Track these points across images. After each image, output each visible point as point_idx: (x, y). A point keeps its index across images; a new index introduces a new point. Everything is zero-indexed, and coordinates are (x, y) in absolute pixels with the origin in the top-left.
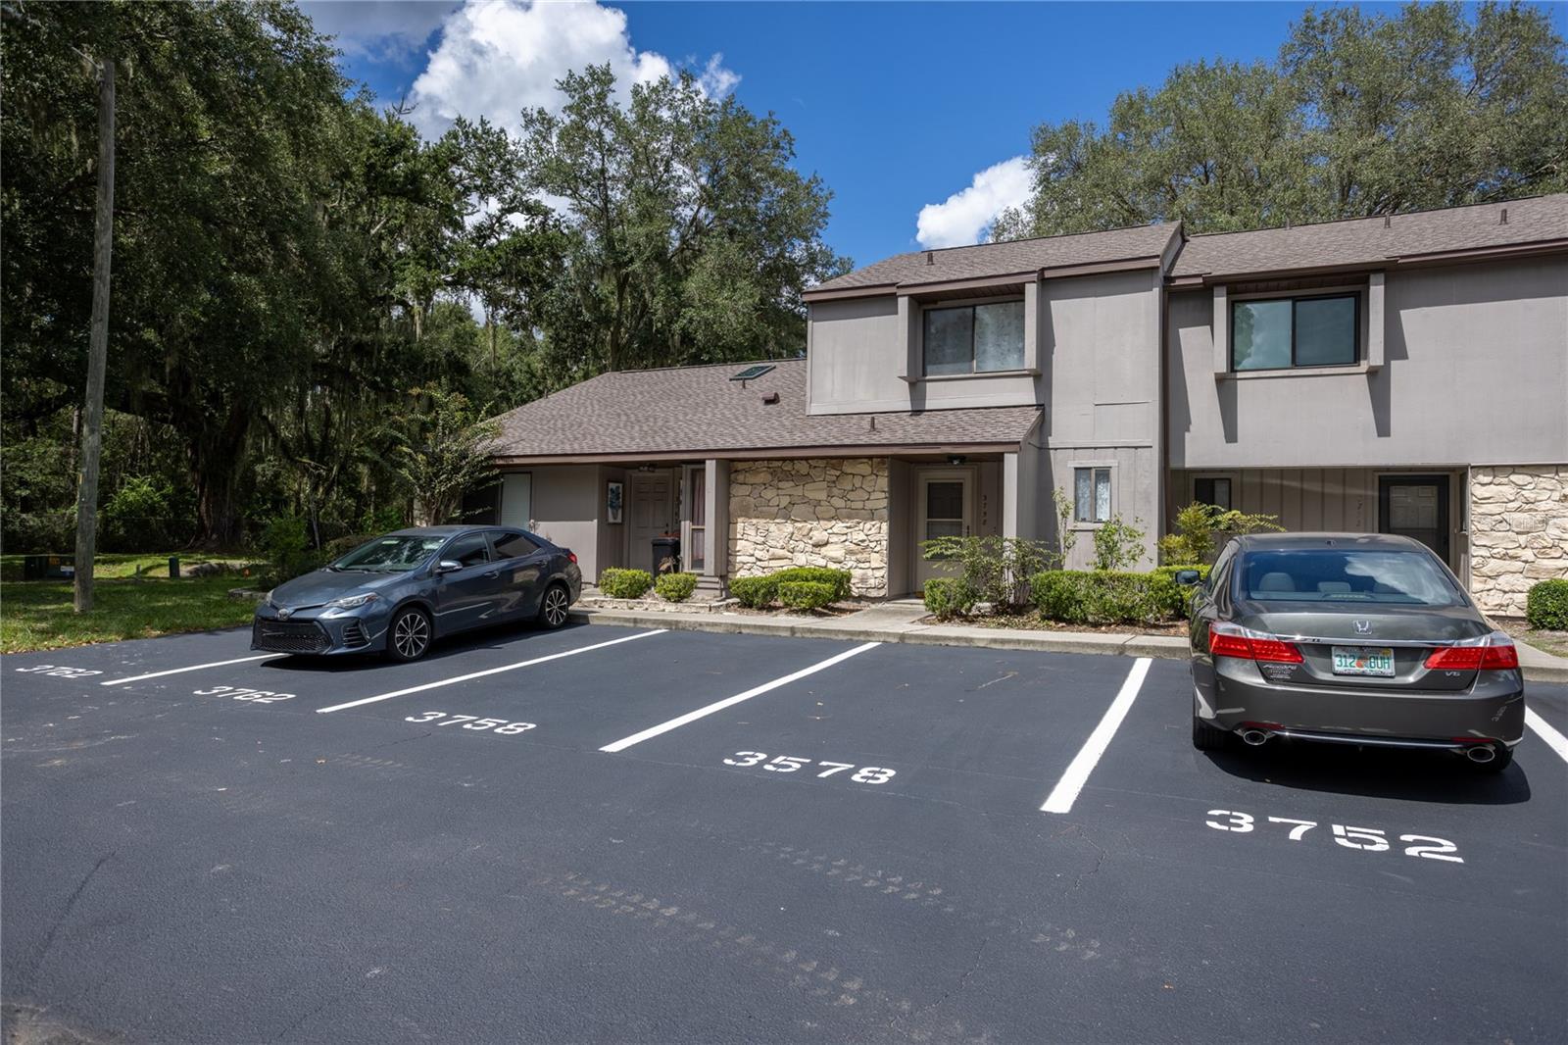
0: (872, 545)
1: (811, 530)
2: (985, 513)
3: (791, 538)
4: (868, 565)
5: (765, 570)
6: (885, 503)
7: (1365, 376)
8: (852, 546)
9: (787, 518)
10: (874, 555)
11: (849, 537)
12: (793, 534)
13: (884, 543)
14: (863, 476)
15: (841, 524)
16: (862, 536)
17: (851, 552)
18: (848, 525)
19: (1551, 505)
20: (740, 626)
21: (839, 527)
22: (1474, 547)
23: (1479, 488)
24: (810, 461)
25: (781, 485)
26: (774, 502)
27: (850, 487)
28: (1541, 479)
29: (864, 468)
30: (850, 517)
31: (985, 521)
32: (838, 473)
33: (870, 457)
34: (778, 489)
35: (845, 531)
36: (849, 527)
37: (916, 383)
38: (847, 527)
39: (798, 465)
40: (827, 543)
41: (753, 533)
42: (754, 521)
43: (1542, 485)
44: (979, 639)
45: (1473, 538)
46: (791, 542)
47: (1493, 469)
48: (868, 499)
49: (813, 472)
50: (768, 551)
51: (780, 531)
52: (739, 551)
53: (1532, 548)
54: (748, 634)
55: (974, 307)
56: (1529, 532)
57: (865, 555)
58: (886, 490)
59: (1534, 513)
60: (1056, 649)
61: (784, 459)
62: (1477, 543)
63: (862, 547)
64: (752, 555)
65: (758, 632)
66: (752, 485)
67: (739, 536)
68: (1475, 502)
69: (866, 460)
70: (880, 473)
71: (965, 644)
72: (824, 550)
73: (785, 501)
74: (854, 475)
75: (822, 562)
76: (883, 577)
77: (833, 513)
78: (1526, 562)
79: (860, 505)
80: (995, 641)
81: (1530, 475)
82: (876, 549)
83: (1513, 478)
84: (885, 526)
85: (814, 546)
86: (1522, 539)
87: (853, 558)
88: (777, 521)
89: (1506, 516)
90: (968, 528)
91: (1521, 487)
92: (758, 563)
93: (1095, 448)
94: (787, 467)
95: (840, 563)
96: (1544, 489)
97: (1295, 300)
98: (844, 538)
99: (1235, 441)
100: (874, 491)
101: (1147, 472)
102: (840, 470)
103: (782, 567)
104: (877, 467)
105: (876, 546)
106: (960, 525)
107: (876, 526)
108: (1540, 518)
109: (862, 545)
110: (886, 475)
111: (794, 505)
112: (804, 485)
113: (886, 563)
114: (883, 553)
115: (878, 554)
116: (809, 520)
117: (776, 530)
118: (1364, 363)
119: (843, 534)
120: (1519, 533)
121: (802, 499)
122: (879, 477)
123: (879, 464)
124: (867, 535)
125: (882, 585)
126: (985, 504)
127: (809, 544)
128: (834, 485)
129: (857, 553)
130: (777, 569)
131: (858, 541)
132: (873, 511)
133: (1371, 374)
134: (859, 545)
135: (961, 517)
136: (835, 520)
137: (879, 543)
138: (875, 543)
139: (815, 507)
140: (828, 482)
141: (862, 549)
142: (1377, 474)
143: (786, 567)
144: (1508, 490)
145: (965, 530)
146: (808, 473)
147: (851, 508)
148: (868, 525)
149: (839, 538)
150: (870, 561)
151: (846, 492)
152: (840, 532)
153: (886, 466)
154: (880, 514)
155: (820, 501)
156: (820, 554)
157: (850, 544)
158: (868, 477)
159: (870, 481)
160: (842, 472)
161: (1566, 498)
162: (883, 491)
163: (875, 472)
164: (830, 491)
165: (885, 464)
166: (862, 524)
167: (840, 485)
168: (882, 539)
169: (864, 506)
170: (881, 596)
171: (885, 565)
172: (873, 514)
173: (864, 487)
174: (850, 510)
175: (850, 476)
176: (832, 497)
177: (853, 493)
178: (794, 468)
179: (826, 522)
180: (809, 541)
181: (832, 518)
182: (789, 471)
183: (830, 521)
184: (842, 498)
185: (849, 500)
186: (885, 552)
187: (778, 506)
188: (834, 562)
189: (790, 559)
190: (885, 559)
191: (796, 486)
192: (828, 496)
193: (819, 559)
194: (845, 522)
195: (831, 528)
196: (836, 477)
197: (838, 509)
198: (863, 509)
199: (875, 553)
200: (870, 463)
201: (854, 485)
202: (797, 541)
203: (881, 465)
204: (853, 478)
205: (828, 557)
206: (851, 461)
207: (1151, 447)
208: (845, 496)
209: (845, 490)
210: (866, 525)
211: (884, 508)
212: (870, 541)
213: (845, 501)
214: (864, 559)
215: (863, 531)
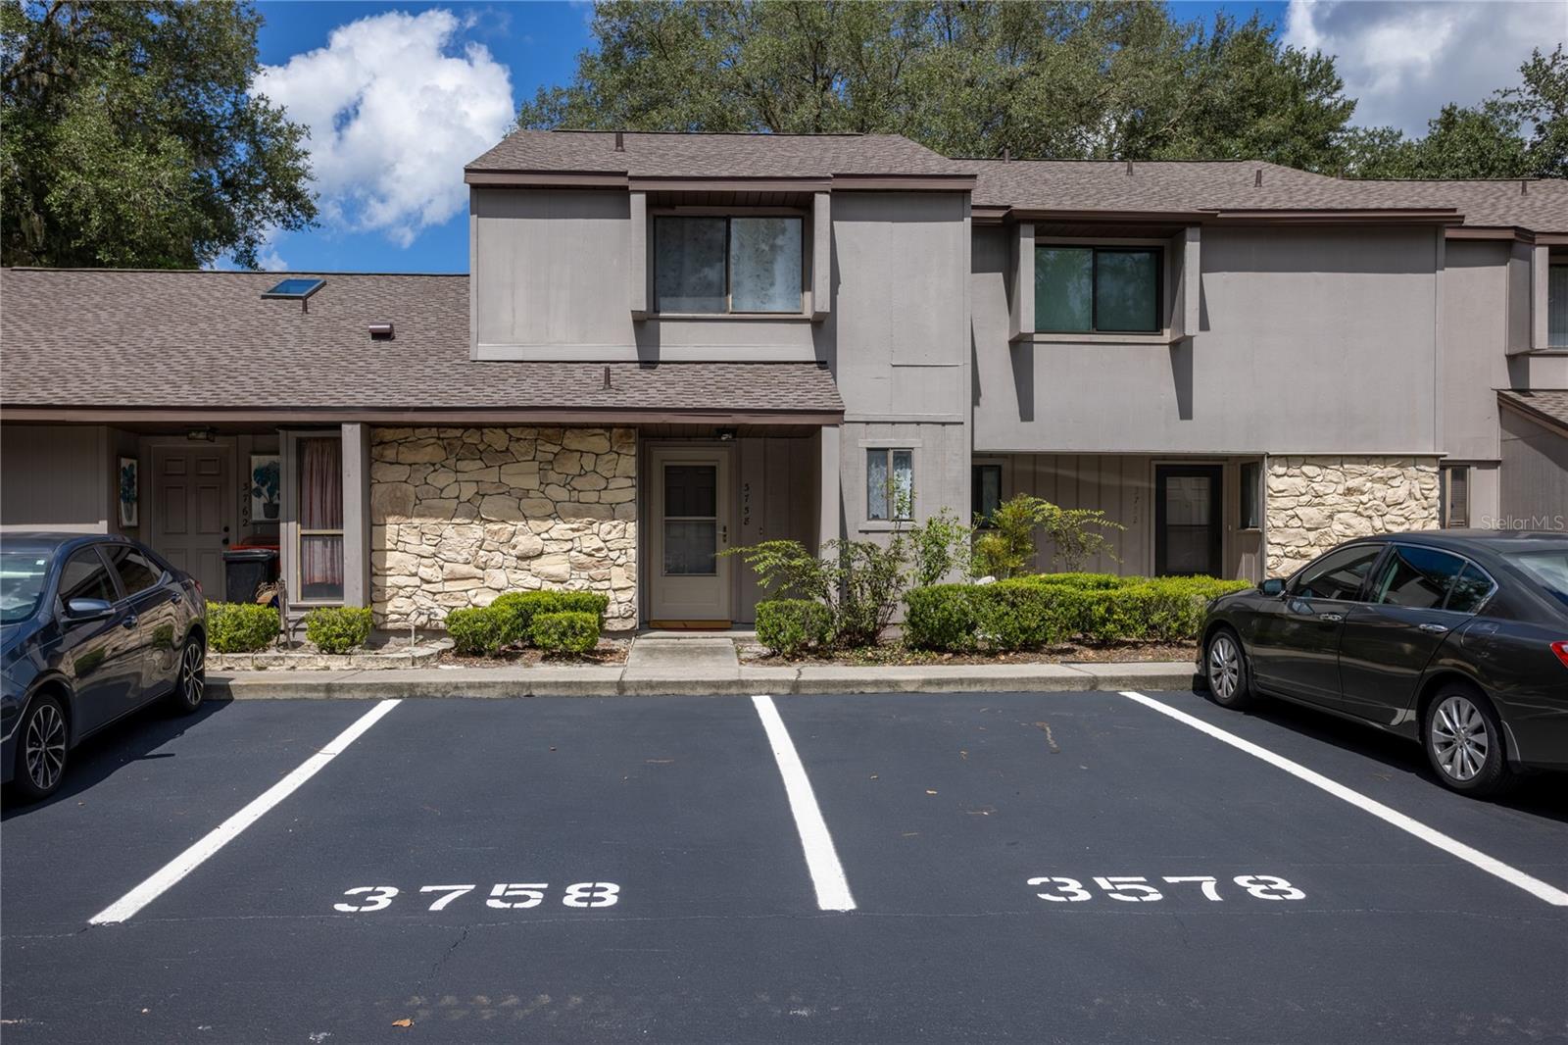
0: (614, 555)
1: (514, 534)
2: (747, 509)
3: (480, 547)
4: (606, 584)
5: (437, 597)
6: (632, 494)
7: (1167, 347)
8: (583, 558)
9: (475, 515)
10: (615, 571)
11: (577, 544)
12: (483, 540)
13: (633, 553)
14: (597, 455)
15: (561, 526)
16: (597, 543)
17: (581, 567)
18: (575, 526)
19: (1336, 499)
20: (529, 685)
21: (559, 529)
22: (1269, 546)
23: (1275, 480)
24: (509, 430)
25: (461, 465)
26: (449, 492)
27: (576, 470)
28: (1328, 471)
29: (600, 443)
30: (577, 515)
31: (747, 519)
32: (556, 449)
33: (608, 427)
34: (457, 472)
35: (570, 534)
36: (578, 530)
37: (645, 325)
38: (573, 530)
39: (489, 436)
40: (541, 554)
41: (414, 539)
42: (416, 521)
43: (1329, 477)
44: (908, 682)
45: (1268, 535)
46: (481, 553)
47: (1288, 459)
48: (605, 489)
49: (513, 447)
50: (442, 568)
51: (462, 537)
52: (390, 569)
53: (1320, 546)
54: (545, 697)
55: (728, 219)
56: (1317, 529)
57: (602, 570)
58: (634, 474)
59: (1322, 508)
60: (1010, 688)
61: (466, 426)
62: (1273, 541)
63: (598, 558)
64: (415, 575)
65: (562, 692)
66: (410, 465)
67: (389, 545)
68: (1271, 496)
69: (602, 431)
70: (624, 451)
71: (888, 690)
72: (535, 564)
73: (468, 491)
74: (582, 452)
75: (535, 583)
76: (630, 601)
77: (550, 508)
79: (593, 497)
80: (928, 682)
81: (1319, 466)
82: (619, 562)
83: (1306, 469)
84: (632, 528)
85: (518, 558)
86: (1312, 536)
87: (584, 575)
88: (457, 521)
89: (1299, 511)
90: (725, 529)
91: (1311, 479)
92: (425, 586)
93: (893, 423)
94: (472, 438)
95: (562, 582)
96: (1331, 481)
97: (1097, 250)
98: (569, 545)
99: (1031, 419)
100: (614, 477)
101: (957, 455)
102: (560, 445)
103: (466, 591)
104: (618, 442)
105: (619, 557)
106: (713, 525)
107: (618, 528)
108: (1327, 513)
109: (597, 555)
110: (634, 453)
111: (483, 496)
112: (500, 466)
113: (635, 581)
114: (631, 566)
115: (622, 569)
116: (510, 519)
117: (455, 536)
118: (1167, 332)
119: (567, 541)
120: (1309, 530)
121: (498, 487)
122: (622, 456)
123: (621, 437)
124: (605, 541)
125: (630, 613)
126: (747, 496)
127: (511, 555)
128: (550, 467)
129: (590, 568)
130: (458, 595)
131: (590, 549)
132: (613, 506)
133: (1174, 346)
134: (593, 556)
135: (715, 516)
136: (554, 519)
137: (624, 552)
138: (617, 553)
139: (520, 499)
140: (541, 462)
141: (598, 561)
142: (1154, 463)
143: (474, 592)
144: (1300, 482)
145: (720, 532)
146: (507, 449)
147: (579, 502)
148: (606, 526)
149: (561, 546)
150: (609, 580)
151: (570, 478)
152: (561, 537)
153: (632, 440)
154: (624, 510)
155: (528, 490)
156: (530, 570)
157: (578, 554)
158: (605, 456)
159: (608, 462)
160: (563, 448)
161: (1349, 491)
162: (631, 478)
163: (615, 449)
164: (545, 475)
165: (630, 437)
166: (597, 524)
167: (559, 467)
168: (628, 546)
169: (600, 498)
170: (629, 628)
171: (633, 584)
172: (614, 510)
173: (598, 470)
174: (577, 504)
175: (575, 454)
176: (547, 485)
177: (582, 479)
178: (482, 440)
179: (538, 522)
180: (511, 551)
181: (549, 516)
182: (475, 445)
183: (546, 520)
184: (564, 486)
185: (575, 489)
186: (634, 565)
187: (458, 497)
188: (553, 582)
189: (480, 579)
190: (634, 575)
191: (487, 467)
192: (541, 483)
193: (529, 578)
194: (569, 522)
195: (547, 532)
196: (553, 456)
197: (557, 502)
198: (598, 502)
199: (618, 568)
200: (608, 434)
201: (582, 468)
202: (490, 551)
203: (624, 439)
204: (582, 456)
205: (543, 574)
206: (577, 431)
207: (963, 423)
208: (569, 484)
209: (568, 475)
210: (602, 526)
211: (631, 501)
212: (610, 550)
213: (569, 490)
214: (600, 577)
215: (598, 535)
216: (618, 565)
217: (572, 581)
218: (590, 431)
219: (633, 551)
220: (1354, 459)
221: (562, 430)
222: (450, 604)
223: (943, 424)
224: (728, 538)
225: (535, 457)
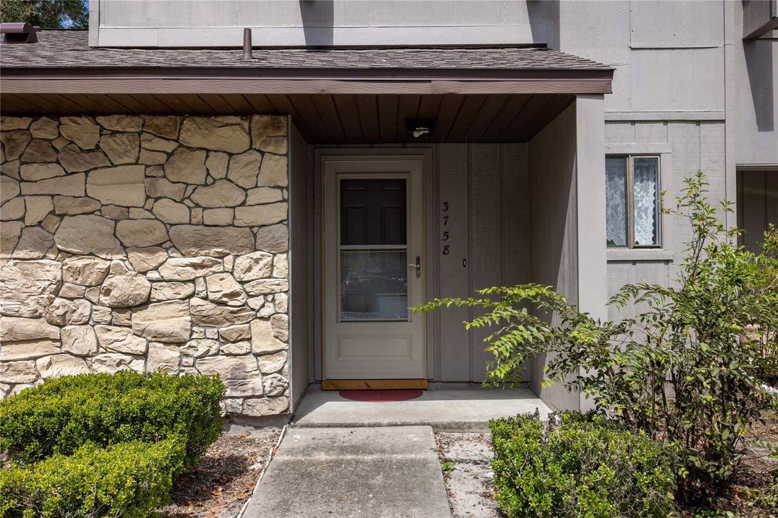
0: (255, 303)
1: (107, 273)
2: (446, 234)
3: (56, 293)
4: (245, 345)
6: (281, 212)
8: (208, 308)
9: (47, 247)
10: (258, 326)
11: (200, 287)
12: (61, 282)
13: (283, 298)
14: (231, 155)
15: (178, 260)
16: (230, 285)
17: (205, 321)
18: (197, 260)
21: (175, 264)
24: (101, 119)
25: (28, 171)
26: (12, 212)
27: (199, 178)
29: (234, 136)
30: (200, 244)
31: (446, 248)
32: (170, 147)
33: (247, 113)
34: (22, 181)
35: (191, 273)
36: (201, 266)
38: (195, 266)
39: (70, 127)
40: (146, 303)
46: (58, 301)
48: (243, 204)
49: (107, 144)
51: (28, 279)
57: (238, 326)
58: (284, 183)
63: (233, 307)
69: (237, 120)
70: (270, 149)
72: (139, 318)
73: (39, 209)
74: (208, 151)
75: (137, 347)
76: (280, 372)
77: (160, 233)
79: (224, 216)
82: (264, 312)
84: (283, 263)
85: (114, 308)
87: (211, 332)
88: (21, 254)
90: (418, 261)
93: (633, 122)
94: (44, 129)
95: (179, 344)
98: (188, 289)
99: (770, 128)
100: (256, 186)
101: (715, 162)
102: (177, 141)
103: (35, 359)
104: (261, 135)
105: (263, 306)
106: (403, 255)
107: (262, 263)
109: (230, 303)
110: (284, 151)
111: (62, 216)
112: (87, 173)
113: (287, 342)
114: (280, 320)
115: (269, 323)
116: (102, 250)
117: (18, 276)
119: (185, 282)
121: (83, 204)
122: (266, 156)
123: (265, 127)
124: (242, 283)
125: (280, 389)
126: (446, 217)
127: (103, 305)
128: (161, 173)
129: (219, 323)
130: (21, 365)
131: (219, 295)
132: (255, 230)
134: (225, 304)
135: (405, 243)
136: (167, 250)
137: (270, 298)
138: (260, 300)
139: (116, 221)
140: (147, 166)
141: (232, 312)
143: (46, 360)
145: (412, 264)
146: (98, 147)
147: (203, 224)
148: (244, 261)
149: (177, 290)
150: (249, 340)
151: (190, 189)
152: (176, 277)
153: (282, 133)
154: (270, 235)
155: (128, 208)
156: (130, 327)
157: (201, 302)
158: (240, 157)
160: (181, 146)
162: (278, 187)
163: (257, 145)
164: (153, 186)
165: (279, 128)
166: (230, 257)
167: (173, 173)
168: (277, 289)
169: (234, 217)
170: (277, 412)
171: (284, 346)
172: (255, 236)
173: (231, 177)
174: (201, 227)
175: (198, 152)
176: (157, 199)
177: (205, 190)
178: (60, 135)
179: (143, 255)
180: (103, 299)
181: (160, 245)
182: (50, 141)
183: (153, 252)
184: (181, 202)
185: (197, 205)
186: (285, 317)
187: (22, 219)
188: (165, 343)
189: (54, 340)
190: (286, 333)
191: (68, 174)
192: (148, 197)
193: (130, 338)
194: (189, 255)
195: (156, 269)
196: (166, 156)
197: (171, 225)
198: (233, 225)
199: (262, 322)
200: (246, 125)
201: (208, 174)
202: (71, 299)
203: (270, 131)
204: (207, 157)
205: (149, 333)
206: (200, 120)
207: (723, 121)
208: (189, 198)
209: (187, 184)
210: (238, 261)
211: (281, 222)
212: (250, 296)
213: (189, 207)
214: (235, 336)
215: (232, 273)
216: (262, 318)
217: (193, 343)
218: (220, 119)
219: (284, 297)
221: (178, 119)
222: (8, 380)
223: (698, 122)
224: (422, 272)
225: (138, 159)
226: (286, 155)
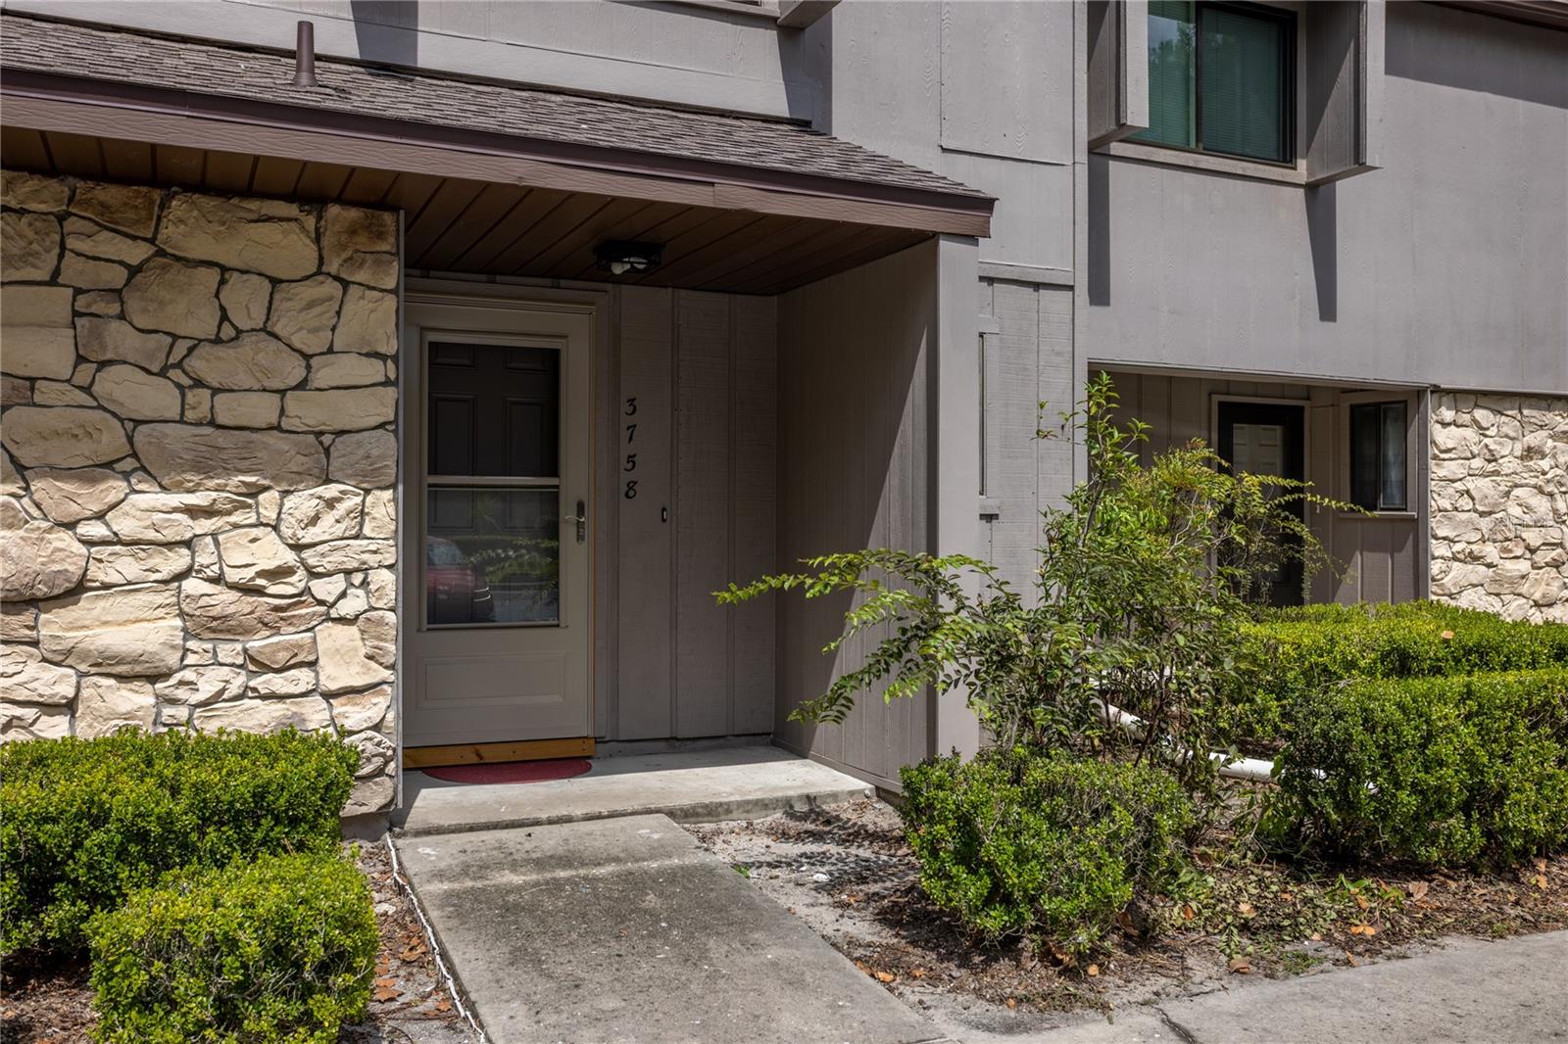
0: (327, 589)
2: (631, 459)
4: (303, 678)
6: (383, 405)
7: (1301, 192)
8: (224, 600)
10: (331, 637)
11: (205, 557)
13: (386, 581)
14: (275, 282)
15: (151, 498)
16: (272, 552)
17: (220, 627)
18: (199, 499)
19: (1513, 464)
21: (145, 507)
22: (1434, 541)
23: (1441, 430)
27: (205, 325)
28: (1503, 418)
29: (285, 243)
30: (206, 466)
31: (631, 485)
32: (137, 253)
35: (186, 527)
36: (209, 512)
38: (193, 512)
40: (77, 589)
43: (1505, 430)
45: (1433, 523)
47: (1460, 397)
48: (302, 386)
53: (1495, 541)
56: (1491, 513)
57: (289, 636)
58: (390, 347)
59: (1499, 479)
62: (1440, 533)
63: (278, 599)
68: (1435, 457)
69: (292, 210)
70: (361, 276)
72: (54, 625)
74: (224, 269)
76: (377, 728)
77: (111, 440)
78: (1489, 566)
79: (261, 409)
81: (1492, 410)
82: (346, 608)
83: (1481, 414)
84: (383, 507)
86: (1485, 524)
87: (229, 651)
89: (1471, 484)
90: (581, 508)
91: (1484, 431)
95: (153, 678)
96: (1507, 436)
98: (179, 560)
99: (1106, 303)
100: (330, 351)
102: (152, 241)
104: (343, 247)
105: (343, 595)
106: (552, 498)
107: (342, 508)
108: (1503, 488)
109: (273, 589)
110: (391, 284)
113: (392, 667)
114: (381, 622)
115: (353, 631)
118: (1302, 164)
119: (170, 545)
120: (1482, 514)
122: (353, 290)
123: (353, 232)
124: (298, 548)
125: (378, 761)
126: (632, 428)
128: (115, 308)
129: (248, 631)
131: (250, 573)
132: (327, 439)
133: (1312, 189)
134: (259, 592)
135: (557, 475)
136: (126, 476)
137: (357, 578)
138: (338, 583)
140: (78, 292)
141: (277, 609)
142: (1216, 398)
144: (1470, 434)
145: (567, 515)
147: (212, 423)
148: (303, 502)
149: (151, 563)
150: (312, 664)
151: (181, 348)
152: (151, 535)
153: (386, 247)
154: (361, 452)
155: (32, 380)
156: (35, 643)
157: (208, 588)
158: (296, 288)
159: (311, 305)
160: (161, 253)
161: (1530, 453)
162: (377, 355)
163: (333, 266)
164: (97, 335)
165: (380, 236)
166: (272, 495)
167: (145, 310)
168: (372, 560)
169: (282, 411)
170: (373, 809)
171: (387, 674)
172: (327, 451)
173: (278, 329)
174: (207, 431)
175: (202, 271)
176: (103, 365)
177: (220, 351)
179: (68, 487)
181: (109, 465)
183: (93, 481)
184: (162, 373)
185: (199, 383)
186: (391, 617)
188: (120, 678)
190: (392, 648)
192: (81, 359)
193: (33, 669)
194: (179, 487)
195: (100, 516)
196: (125, 273)
197: (138, 422)
198: (278, 428)
199: (339, 628)
200: (310, 222)
201: (224, 317)
203: (362, 240)
204: (223, 282)
205: (84, 656)
206: (208, 203)
207: (1071, 288)
208: (179, 365)
209: (175, 337)
210: (290, 502)
211: (382, 426)
212: (313, 574)
213: (179, 386)
214: (282, 657)
215: (275, 528)
216: (340, 620)
217: (188, 675)
218: (254, 205)
219: (387, 576)
220: (1533, 401)
221: (157, 195)
223: (1037, 286)
224: (588, 532)
225: (56, 273)
226: (394, 292)
